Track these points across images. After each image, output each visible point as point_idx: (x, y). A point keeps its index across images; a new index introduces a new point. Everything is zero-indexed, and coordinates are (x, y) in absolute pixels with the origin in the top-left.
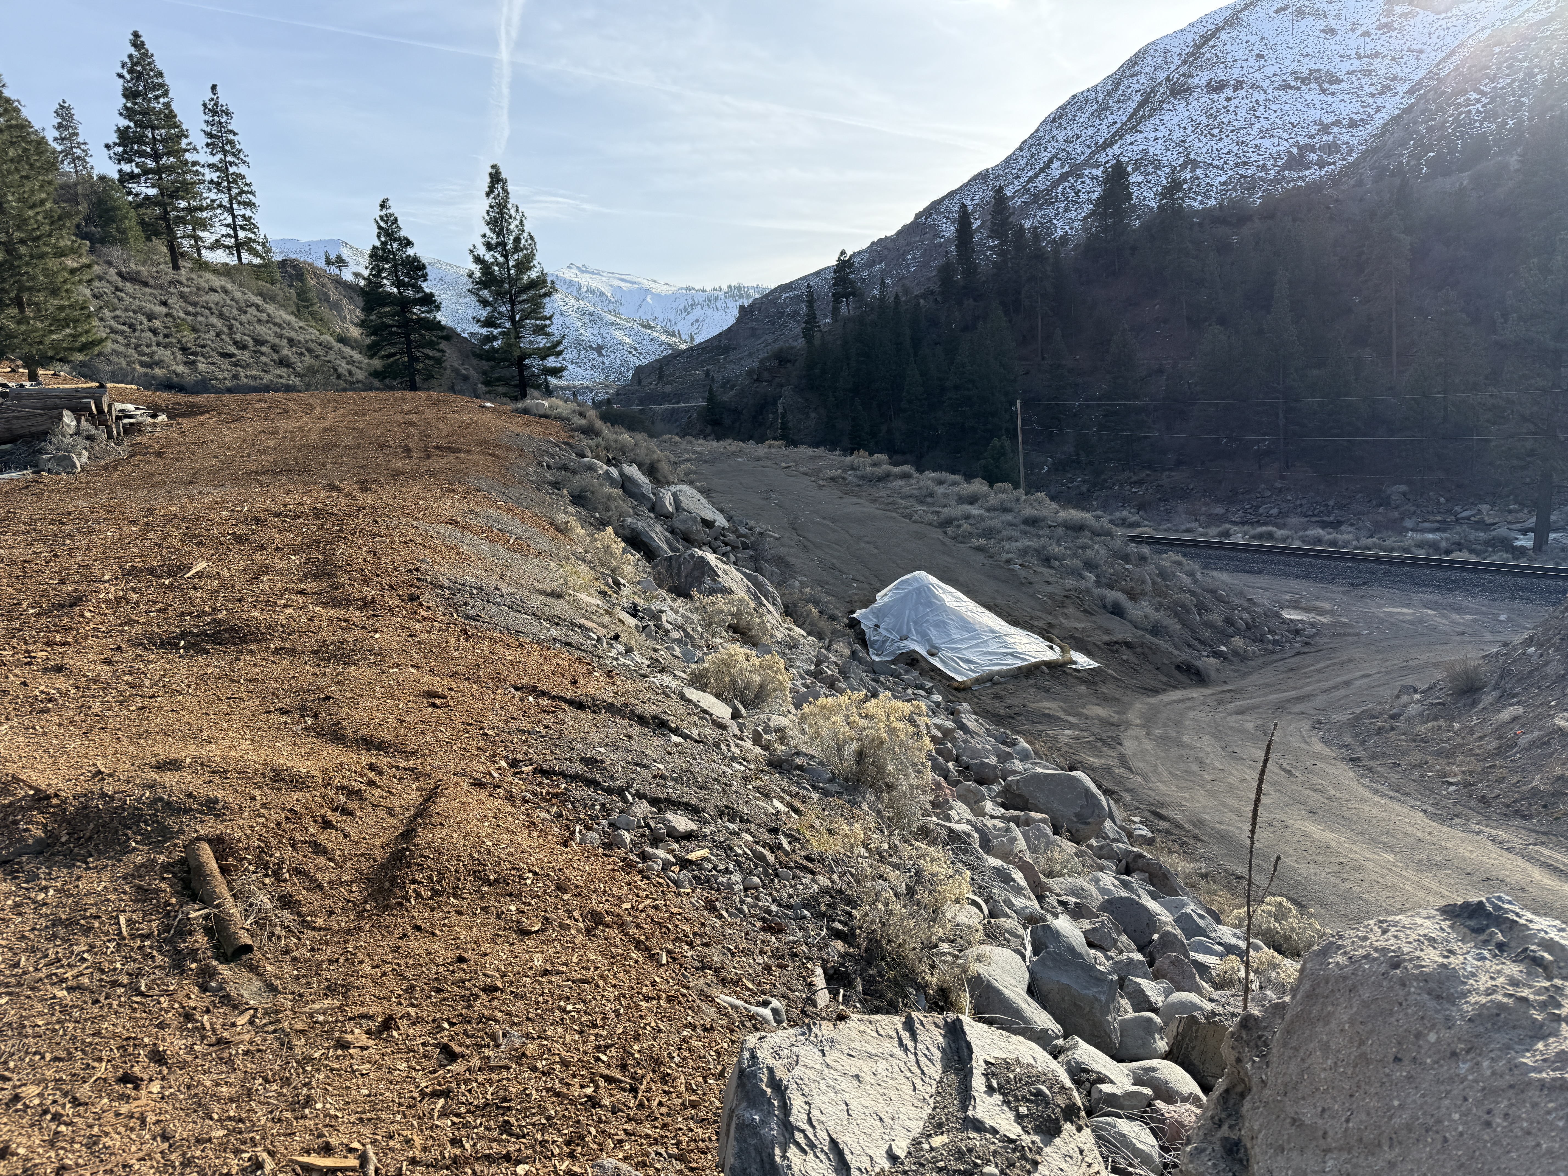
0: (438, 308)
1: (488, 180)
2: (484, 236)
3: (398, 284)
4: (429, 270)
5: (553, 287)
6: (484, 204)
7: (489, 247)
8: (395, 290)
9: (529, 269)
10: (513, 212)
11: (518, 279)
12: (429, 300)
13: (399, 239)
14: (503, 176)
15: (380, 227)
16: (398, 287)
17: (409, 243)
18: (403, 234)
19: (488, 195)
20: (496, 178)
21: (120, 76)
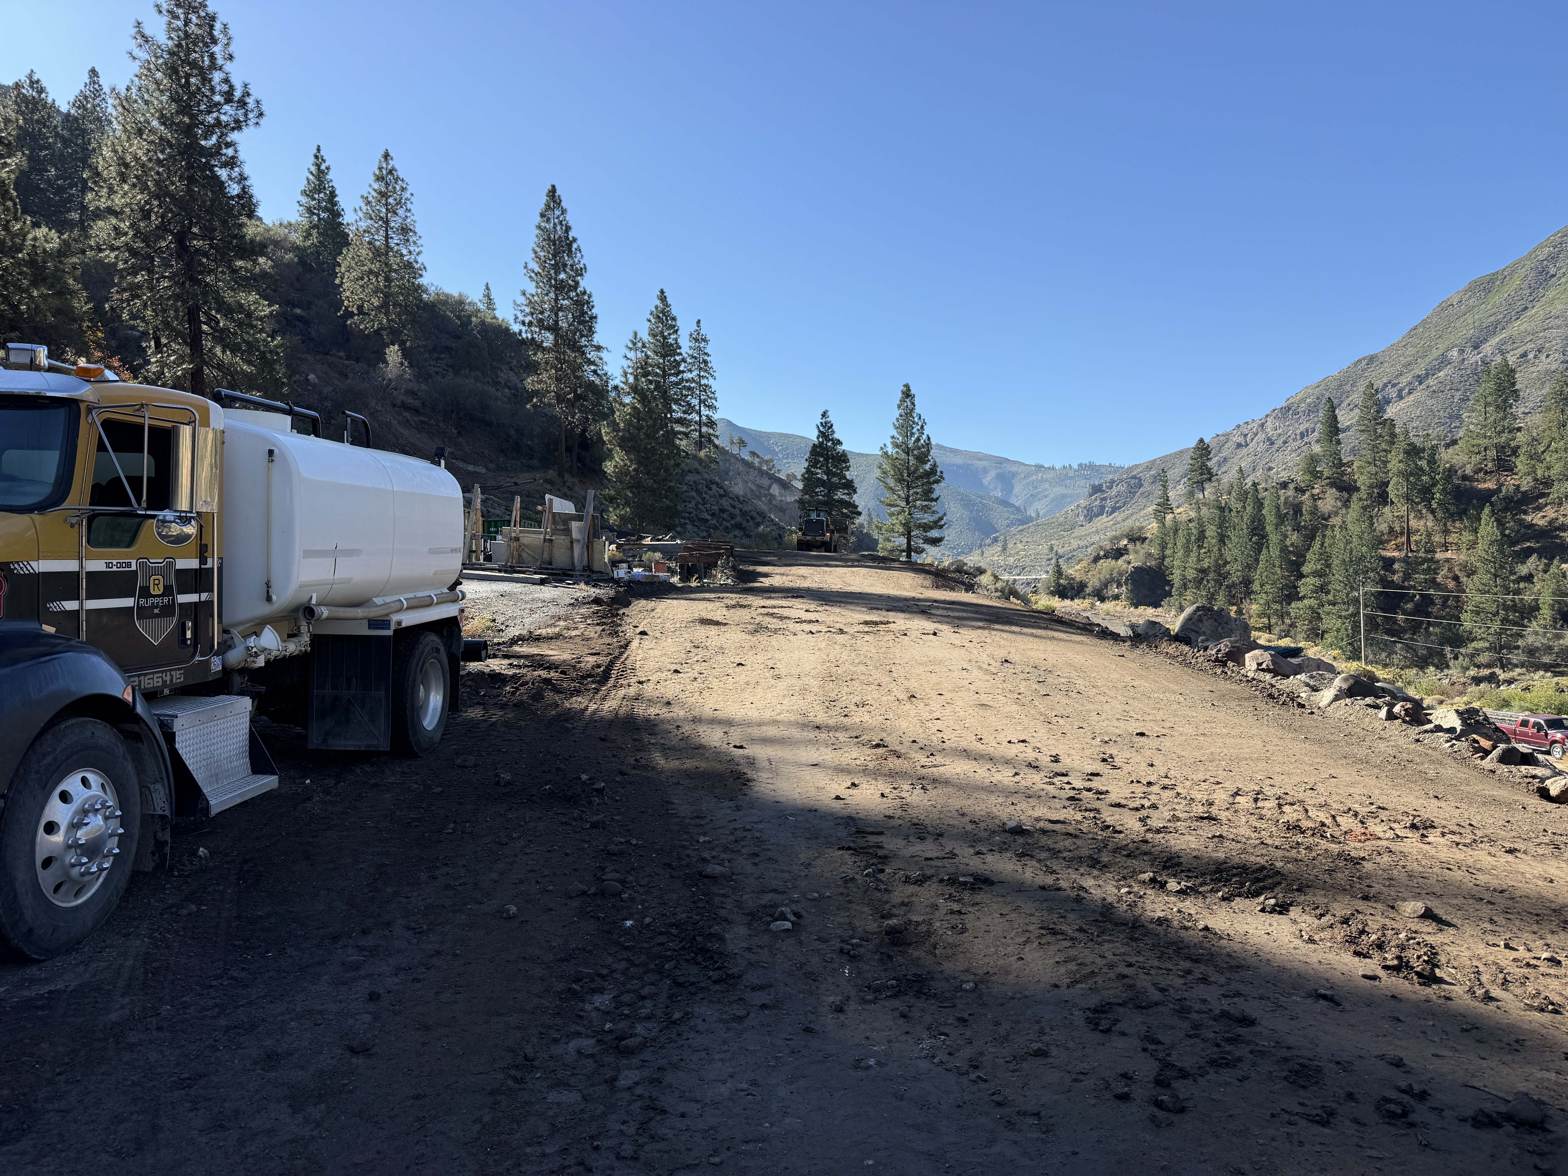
0: (855, 492)
1: (900, 395)
2: (893, 437)
3: (828, 473)
4: (852, 462)
5: (942, 477)
6: (897, 413)
7: (896, 445)
8: (825, 477)
9: (926, 462)
10: (916, 419)
11: (916, 470)
12: (850, 486)
13: (832, 440)
14: (912, 392)
15: (820, 431)
16: (827, 475)
17: (839, 442)
18: (836, 436)
19: (899, 407)
20: (907, 394)
21: (649, 321)
